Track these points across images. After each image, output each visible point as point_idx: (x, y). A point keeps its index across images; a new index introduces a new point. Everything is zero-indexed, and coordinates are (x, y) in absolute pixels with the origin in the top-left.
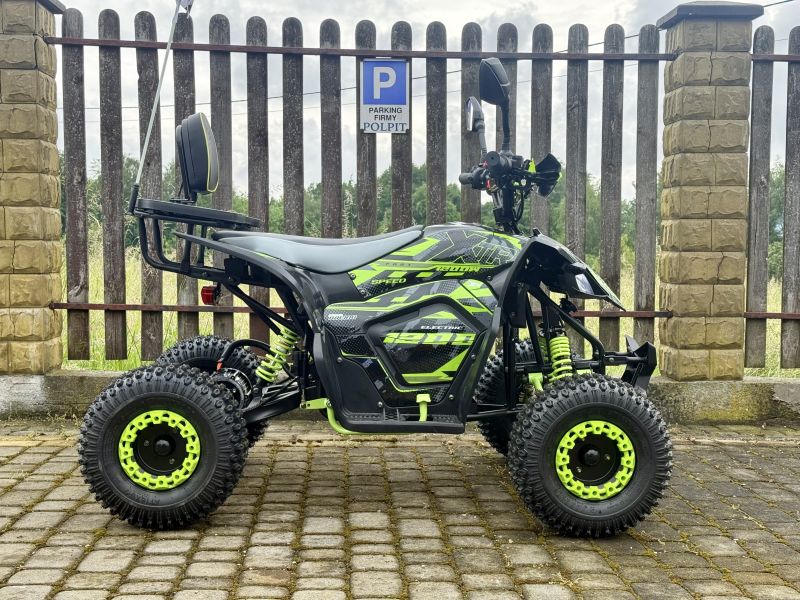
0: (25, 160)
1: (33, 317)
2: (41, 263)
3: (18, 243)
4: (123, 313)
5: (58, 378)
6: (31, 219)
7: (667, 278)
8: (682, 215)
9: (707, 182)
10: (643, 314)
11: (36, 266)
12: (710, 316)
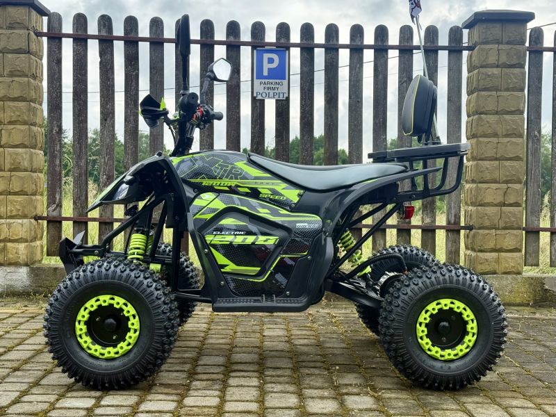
0: (19, 116)
1: (22, 225)
2: (29, 188)
3: (13, 173)
4: (86, 224)
5: (38, 269)
6: (22, 156)
7: (469, 202)
8: (478, 158)
9: (495, 135)
10: (452, 227)
11: (26, 190)
12: (498, 229)
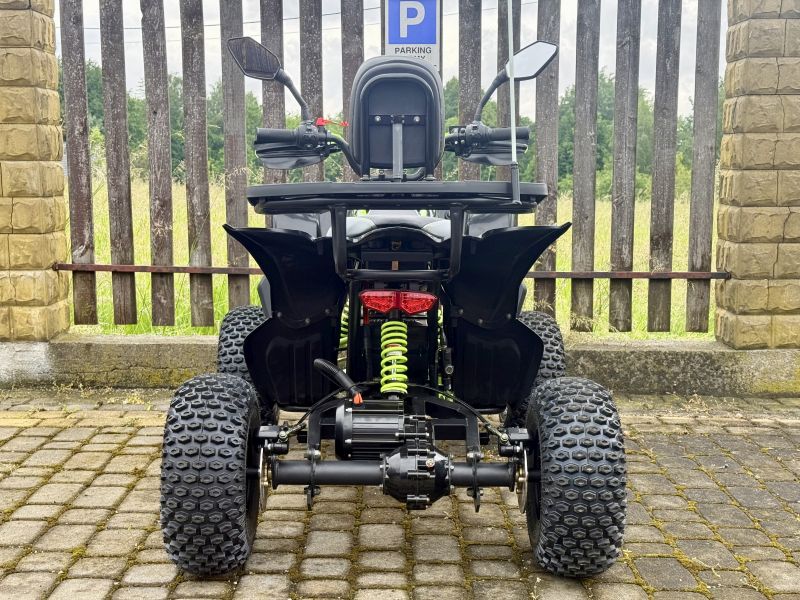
0: (20, 109)
1: (34, 279)
2: (42, 222)
3: (16, 200)
4: (132, 274)
5: (62, 345)
6: (28, 174)
7: (725, 235)
8: (744, 167)
9: (773, 129)
10: (698, 275)
11: (36, 226)
12: (773, 278)
